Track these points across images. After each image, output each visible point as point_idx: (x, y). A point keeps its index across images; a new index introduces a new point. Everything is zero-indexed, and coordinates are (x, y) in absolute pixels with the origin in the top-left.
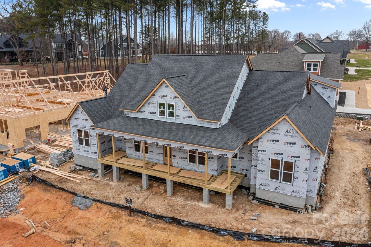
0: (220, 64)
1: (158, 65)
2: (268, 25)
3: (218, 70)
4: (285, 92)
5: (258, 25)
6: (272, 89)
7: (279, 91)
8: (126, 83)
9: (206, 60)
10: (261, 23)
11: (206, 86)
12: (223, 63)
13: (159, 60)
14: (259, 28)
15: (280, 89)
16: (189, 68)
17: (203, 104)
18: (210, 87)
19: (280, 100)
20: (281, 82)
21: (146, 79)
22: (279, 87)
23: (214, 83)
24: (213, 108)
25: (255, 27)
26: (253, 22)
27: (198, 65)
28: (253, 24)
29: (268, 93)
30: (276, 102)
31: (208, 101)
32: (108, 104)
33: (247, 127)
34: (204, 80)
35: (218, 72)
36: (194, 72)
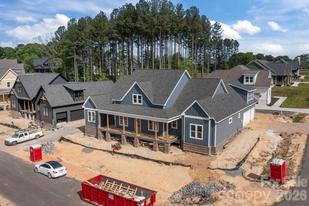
0: (170, 75)
1: (137, 75)
2: (238, 50)
3: (169, 78)
4: (206, 90)
5: (231, 50)
6: (200, 89)
7: (203, 90)
8: (118, 86)
9: (163, 72)
10: (233, 49)
11: (160, 86)
12: (172, 74)
13: (137, 72)
14: (232, 52)
15: (204, 88)
16: (153, 77)
17: (157, 96)
18: (162, 87)
19: (202, 95)
20: (205, 84)
21: (129, 83)
22: (203, 87)
23: (165, 84)
24: (162, 98)
25: (229, 52)
26: (227, 48)
27: (158, 75)
28: (227, 49)
29: (197, 91)
30: (200, 96)
31: (160, 94)
32: (107, 98)
33: (182, 109)
34: (160, 83)
35: (169, 79)
36: (155, 79)
